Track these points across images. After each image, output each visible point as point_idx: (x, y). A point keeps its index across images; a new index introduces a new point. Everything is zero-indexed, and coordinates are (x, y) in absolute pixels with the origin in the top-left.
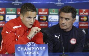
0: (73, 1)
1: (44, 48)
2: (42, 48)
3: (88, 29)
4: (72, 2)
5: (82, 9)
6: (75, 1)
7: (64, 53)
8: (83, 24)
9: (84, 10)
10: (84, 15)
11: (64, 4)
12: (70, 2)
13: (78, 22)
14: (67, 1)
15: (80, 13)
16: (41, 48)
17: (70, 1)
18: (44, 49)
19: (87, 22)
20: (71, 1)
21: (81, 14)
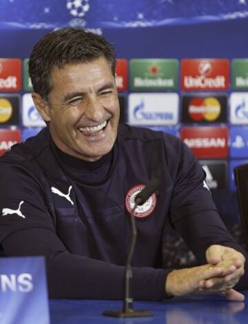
0: (148, 17)
1: (25, 278)
2: (17, 278)
3: (226, 163)
4: (143, 24)
5: (197, 60)
6: (157, 18)
7: (129, 300)
8: (202, 136)
9: (205, 65)
10: (207, 89)
11: (104, 30)
12: (135, 25)
13: (178, 127)
14: (116, 19)
15: (186, 79)
16: (10, 278)
17: (135, 19)
18: (25, 287)
19: (223, 126)
20: (141, 16)
21: (190, 82)
